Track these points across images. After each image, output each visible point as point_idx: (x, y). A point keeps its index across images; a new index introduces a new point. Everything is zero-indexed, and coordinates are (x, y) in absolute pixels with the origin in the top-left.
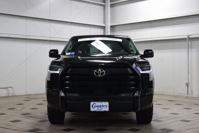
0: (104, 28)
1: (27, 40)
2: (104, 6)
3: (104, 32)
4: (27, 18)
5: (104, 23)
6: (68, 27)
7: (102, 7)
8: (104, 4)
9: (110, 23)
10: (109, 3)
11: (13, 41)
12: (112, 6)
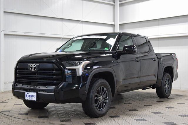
0: (113, 26)
1: (41, 38)
2: (114, 5)
3: (114, 29)
4: (41, 17)
5: (114, 21)
6: (79, 25)
7: (112, 7)
8: (113, 3)
9: (120, 21)
10: (118, 3)
11: (29, 38)
12: (121, 5)
